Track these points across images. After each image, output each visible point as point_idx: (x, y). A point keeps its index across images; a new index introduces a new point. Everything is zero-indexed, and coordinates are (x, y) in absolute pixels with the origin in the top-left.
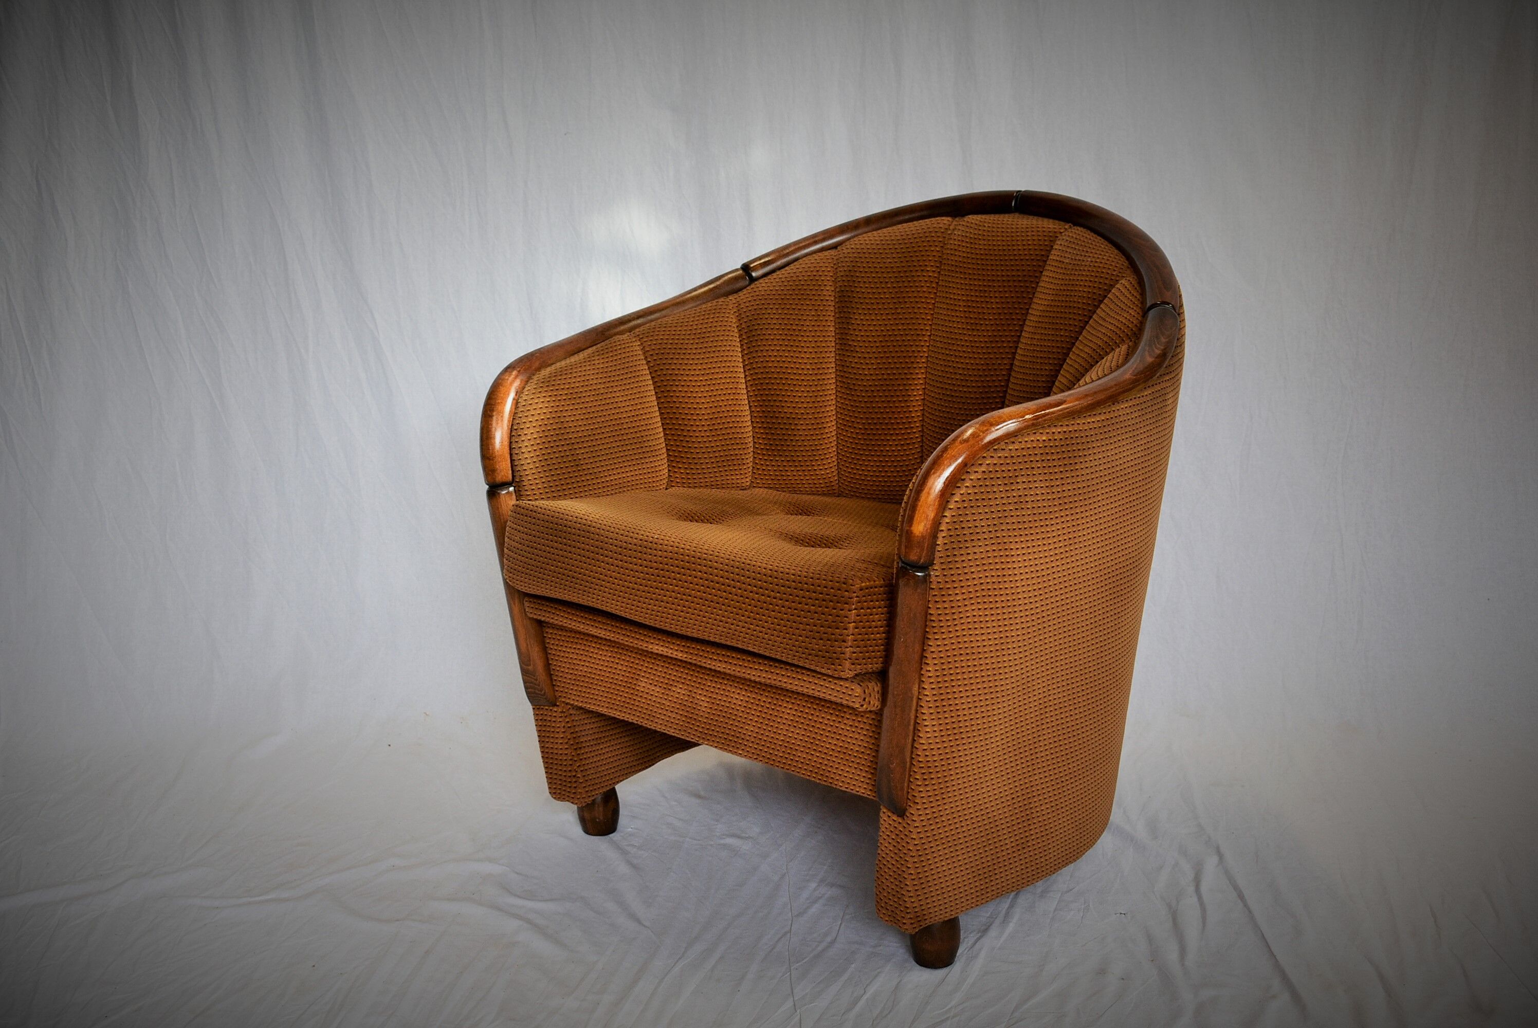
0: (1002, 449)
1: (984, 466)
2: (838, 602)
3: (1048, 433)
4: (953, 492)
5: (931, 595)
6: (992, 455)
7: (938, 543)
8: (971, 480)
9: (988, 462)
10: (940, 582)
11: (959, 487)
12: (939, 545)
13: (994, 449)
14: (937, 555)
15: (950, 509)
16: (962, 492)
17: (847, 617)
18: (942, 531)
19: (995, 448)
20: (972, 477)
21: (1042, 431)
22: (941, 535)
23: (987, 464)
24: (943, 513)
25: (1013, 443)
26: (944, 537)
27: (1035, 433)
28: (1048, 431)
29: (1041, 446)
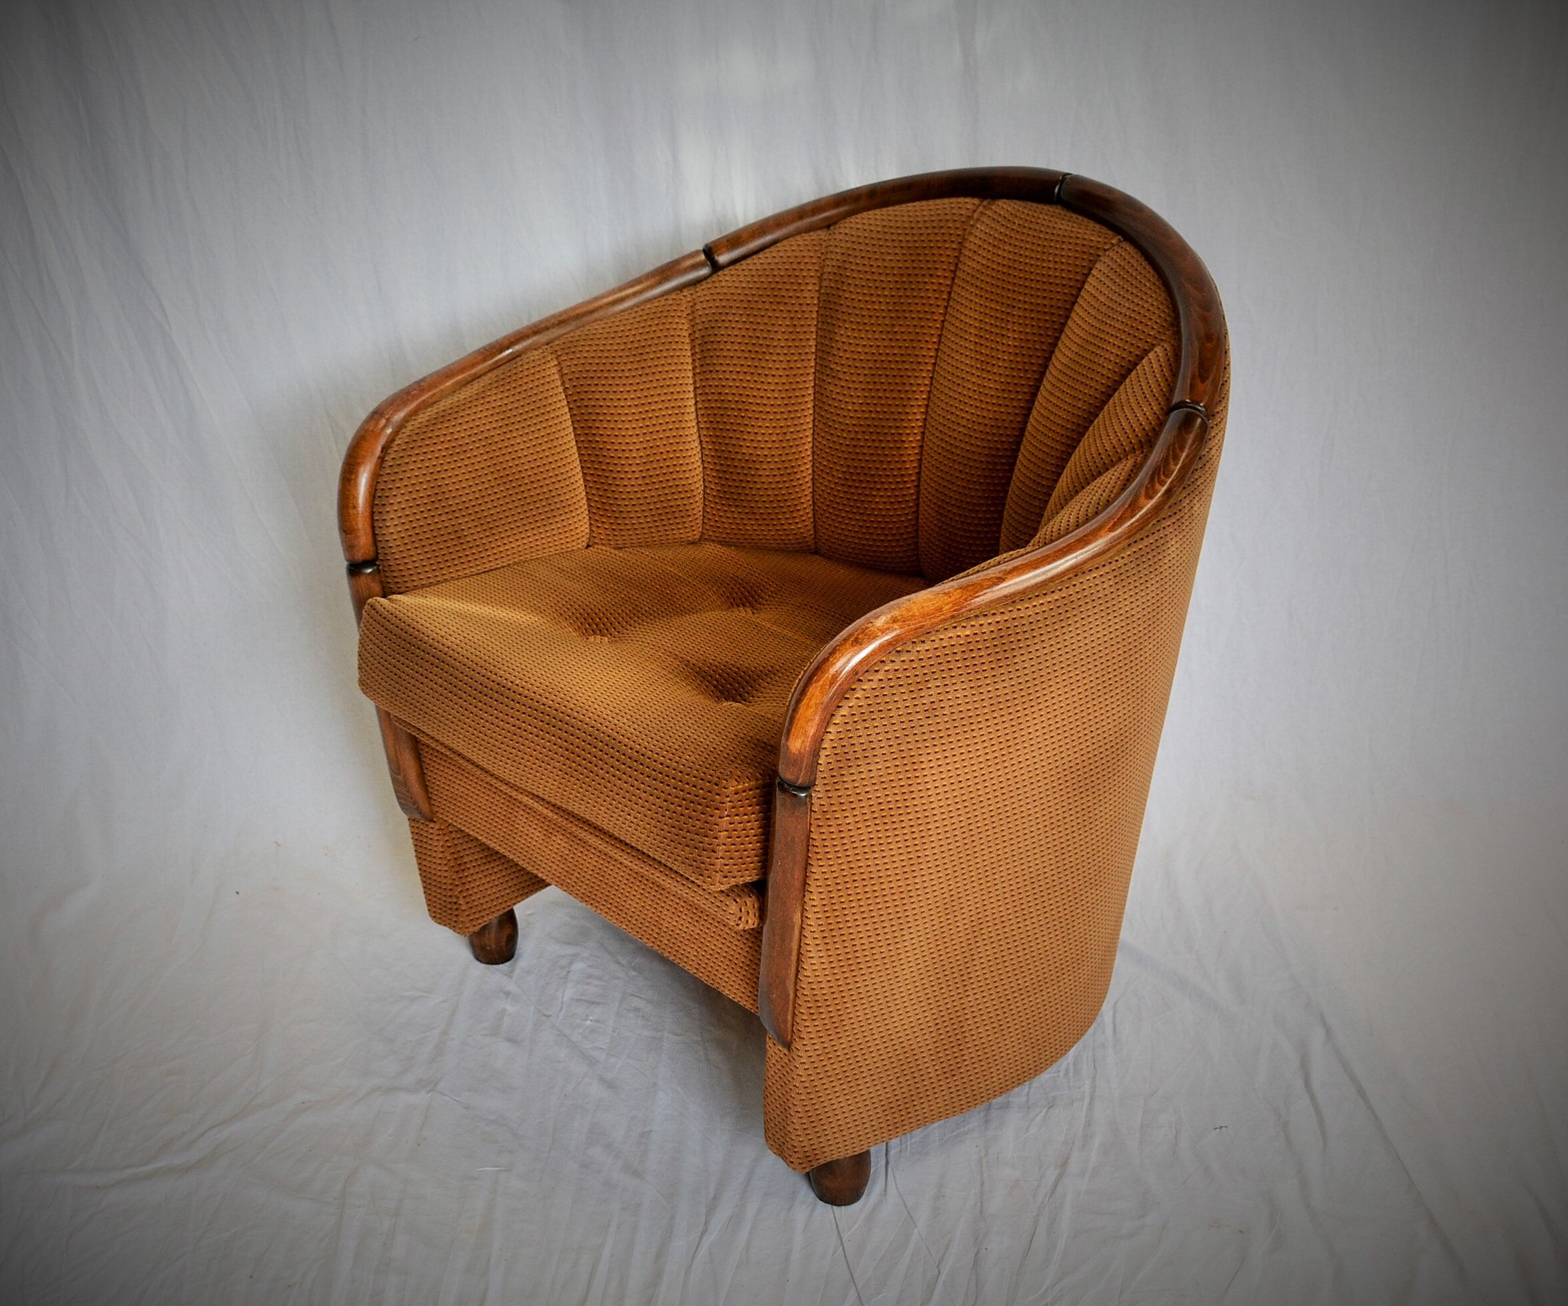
0: (907, 651)
1: (882, 672)
2: (707, 807)
3: (973, 626)
4: (840, 705)
5: (813, 819)
6: (893, 659)
7: (820, 762)
8: (864, 690)
9: (886, 668)
10: (824, 805)
11: (848, 698)
12: (821, 764)
13: (897, 651)
14: (819, 775)
15: (835, 724)
16: (851, 705)
17: (717, 825)
18: (825, 748)
19: (898, 649)
20: (865, 687)
21: (964, 625)
22: (823, 753)
23: (886, 671)
24: (826, 728)
25: (923, 642)
26: (827, 756)
27: (955, 627)
28: (973, 623)
29: (962, 642)
